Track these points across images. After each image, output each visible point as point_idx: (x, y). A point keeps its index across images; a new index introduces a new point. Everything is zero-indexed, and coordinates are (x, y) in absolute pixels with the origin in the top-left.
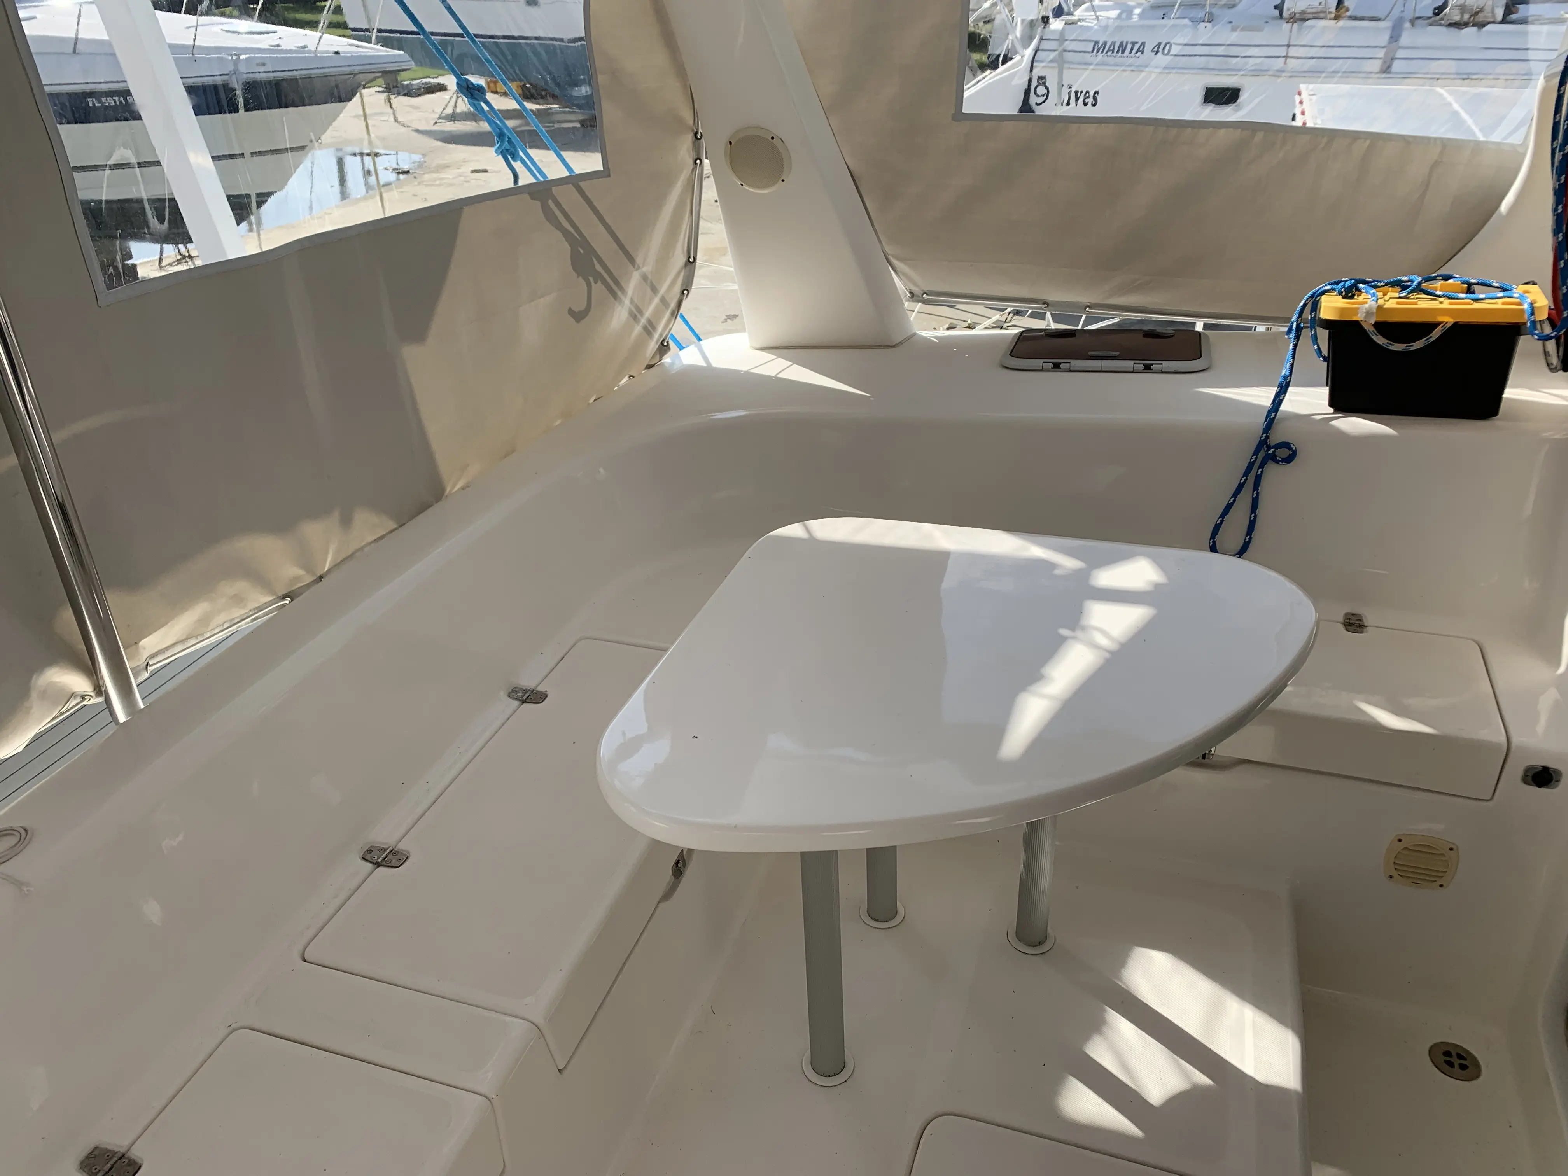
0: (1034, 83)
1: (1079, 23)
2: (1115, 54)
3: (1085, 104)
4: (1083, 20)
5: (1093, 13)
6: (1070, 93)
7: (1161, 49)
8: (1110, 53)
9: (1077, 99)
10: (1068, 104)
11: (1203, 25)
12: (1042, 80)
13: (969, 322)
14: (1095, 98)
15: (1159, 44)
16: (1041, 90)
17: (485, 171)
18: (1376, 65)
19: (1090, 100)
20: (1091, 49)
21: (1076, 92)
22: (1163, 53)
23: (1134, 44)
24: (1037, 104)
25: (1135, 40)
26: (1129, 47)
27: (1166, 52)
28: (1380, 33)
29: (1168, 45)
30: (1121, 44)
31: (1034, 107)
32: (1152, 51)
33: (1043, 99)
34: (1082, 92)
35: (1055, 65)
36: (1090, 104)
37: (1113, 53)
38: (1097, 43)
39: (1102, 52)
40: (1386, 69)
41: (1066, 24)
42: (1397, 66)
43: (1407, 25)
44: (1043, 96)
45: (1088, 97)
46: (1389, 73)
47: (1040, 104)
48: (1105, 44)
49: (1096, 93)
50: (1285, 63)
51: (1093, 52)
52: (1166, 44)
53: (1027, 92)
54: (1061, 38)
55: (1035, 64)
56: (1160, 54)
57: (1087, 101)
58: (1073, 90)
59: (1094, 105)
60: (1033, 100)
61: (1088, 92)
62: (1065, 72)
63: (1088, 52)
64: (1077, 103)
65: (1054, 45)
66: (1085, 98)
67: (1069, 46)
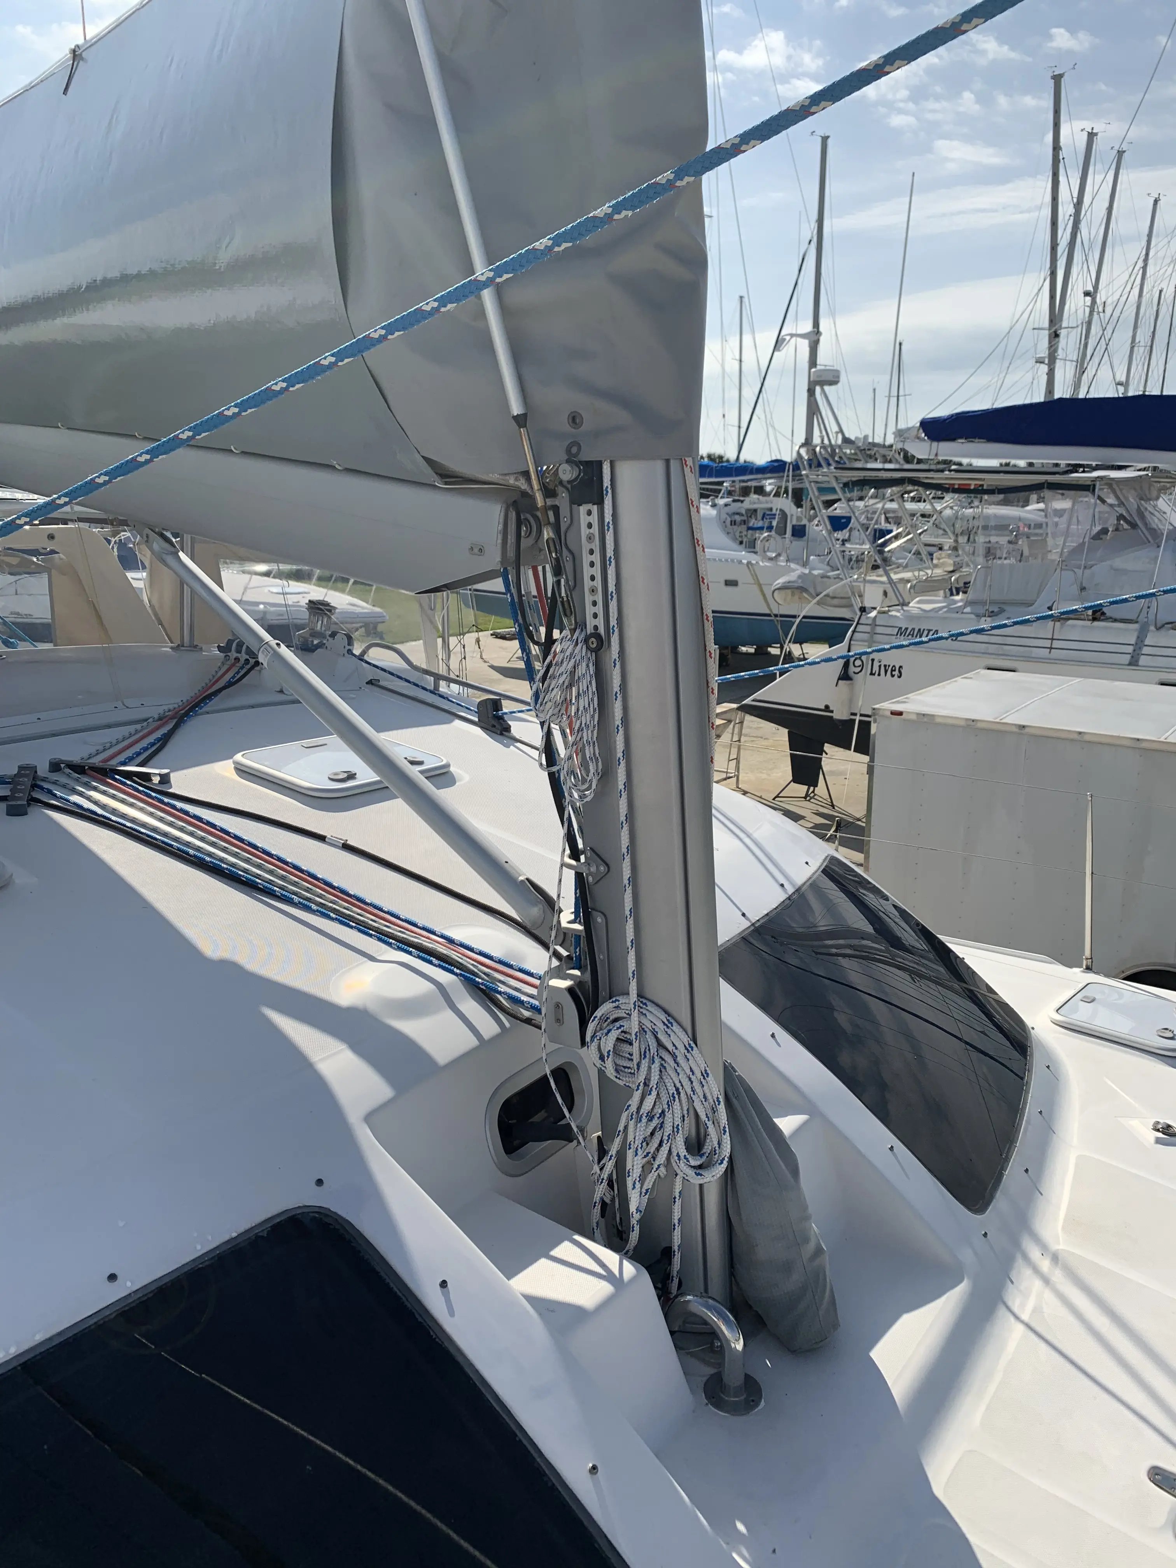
1: (887, 614)
3: (893, 676)
4: (891, 611)
6: (880, 666)
8: (910, 637)
9: (886, 672)
10: (879, 675)
11: (983, 619)
14: (900, 672)
16: (858, 662)
18: (1126, 659)
19: (896, 673)
20: (896, 633)
21: (885, 666)
23: (929, 631)
24: (855, 673)
25: (931, 628)
26: (926, 632)
28: (1128, 634)
30: (919, 630)
31: (853, 675)
33: (860, 668)
34: (889, 666)
36: (896, 676)
37: (913, 636)
38: (900, 628)
39: (904, 636)
40: (1134, 662)
41: (877, 613)
42: (1143, 660)
43: (1152, 628)
44: (860, 666)
45: (895, 670)
46: (1138, 665)
47: (858, 673)
48: (907, 629)
49: (901, 667)
50: (1050, 652)
51: (897, 635)
53: (847, 664)
54: (874, 623)
55: (852, 642)
57: (894, 673)
58: (883, 664)
59: (900, 677)
60: (852, 669)
61: (894, 666)
63: (894, 635)
64: (886, 675)
65: (867, 629)
66: (892, 671)
67: (879, 630)
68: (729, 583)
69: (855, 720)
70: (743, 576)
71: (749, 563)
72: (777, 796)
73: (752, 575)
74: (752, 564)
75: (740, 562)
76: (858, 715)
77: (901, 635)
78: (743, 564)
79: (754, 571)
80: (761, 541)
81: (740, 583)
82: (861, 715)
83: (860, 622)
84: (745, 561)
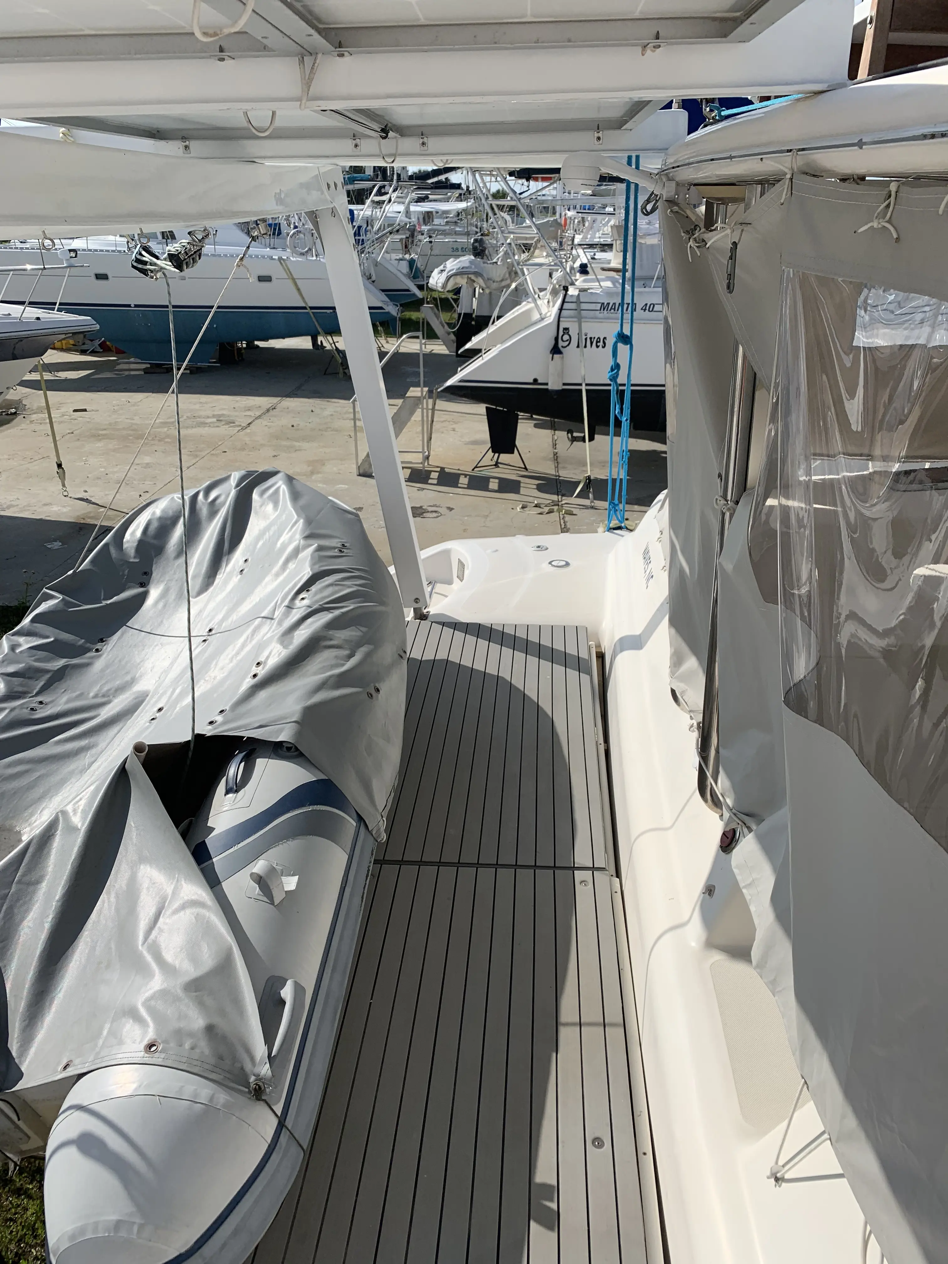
0: (561, 333)
1: (589, 291)
2: (616, 312)
3: (598, 347)
4: (592, 288)
5: (597, 284)
6: (586, 339)
7: (647, 308)
8: (612, 311)
9: (592, 343)
10: (585, 347)
12: (566, 330)
13: (536, 502)
14: (604, 342)
15: (646, 304)
16: (566, 337)
17: (85, 410)
19: (601, 344)
20: (599, 308)
21: (591, 338)
22: (649, 311)
24: (562, 347)
27: (651, 310)
29: (652, 306)
31: (562, 349)
32: (642, 309)
33: (567, 343)
34: (594, 338)
35: (576, 320)
36: (601, 347)
37: (615, 310)
38: (603, 304)
39: (607, 310)
41: (579, 291)
44: (567, 340)
45: (599, 342)
47: (565, 347)
48: (608, 304)
49: (605, 338)
51: (600, 310)
52: (651, 305)
53: (556, 339)
54: (578, 300)
55: (561, 319)
56: (647, 311)
57: (598, 344)
58: (588, 337)
59: (604, 347)
60: (561, 344)
61: (599, 338)
62: (583, 324)
63: (598, 310)
64: (591, 346)
65: (573, 306)
66: (597, 342)
67: (584, 306)
68: (262, 279)
69: (581, 391)
70: (276, 271)
71: (280, 259)
72: (476, 467)
73: (285, 270)
74: (284, 260)
75: (272, 258)
76: (584, 385)
77: (604, 310)
78: (274, 259)
79: (286, 265)
80: (291, 237)
81: (273, 278)
82: (587, 385)
83: (566, 300)
84: (277, 257)
